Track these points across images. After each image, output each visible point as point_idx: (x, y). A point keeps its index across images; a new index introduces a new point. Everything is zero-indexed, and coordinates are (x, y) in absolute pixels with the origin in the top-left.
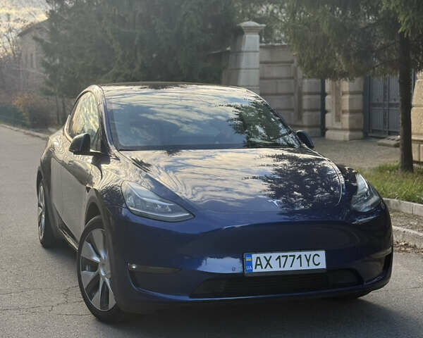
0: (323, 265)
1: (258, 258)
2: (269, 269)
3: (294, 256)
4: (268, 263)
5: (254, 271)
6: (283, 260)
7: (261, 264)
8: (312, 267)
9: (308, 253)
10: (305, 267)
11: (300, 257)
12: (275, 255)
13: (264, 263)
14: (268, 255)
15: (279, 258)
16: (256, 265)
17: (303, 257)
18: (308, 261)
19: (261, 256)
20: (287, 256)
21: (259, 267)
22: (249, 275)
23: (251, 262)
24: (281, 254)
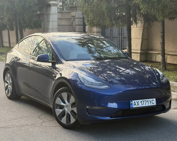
0: (155, 104)
1: (135, 102)
2: (138, 106)
3: (146, 101)
4: (138, 104)
5: (133, 107)
6: (143, 102)
7: (135, 104)
8: (152, 105)
9: (150, 100)
10: (150, 105)
11: (148, 101)
12: (140, 101)
13: (137, 104)
14: (138, 101)
15: (141, 102)
16: (134, 105)
17: (149, 102)
18: (151, 102)
19: (136, 101)
20: (144, 101)
21: (135, 105)
22: (132, 109)
23: (132, 104)
24: (142, 100)
